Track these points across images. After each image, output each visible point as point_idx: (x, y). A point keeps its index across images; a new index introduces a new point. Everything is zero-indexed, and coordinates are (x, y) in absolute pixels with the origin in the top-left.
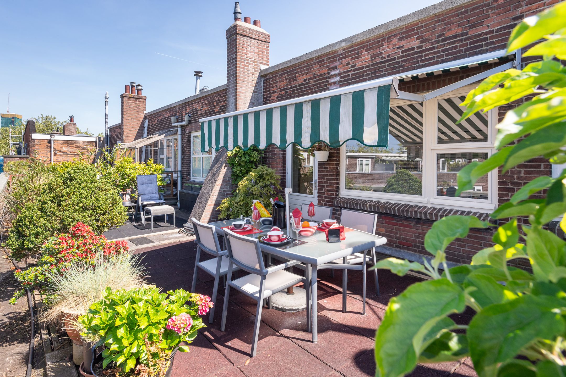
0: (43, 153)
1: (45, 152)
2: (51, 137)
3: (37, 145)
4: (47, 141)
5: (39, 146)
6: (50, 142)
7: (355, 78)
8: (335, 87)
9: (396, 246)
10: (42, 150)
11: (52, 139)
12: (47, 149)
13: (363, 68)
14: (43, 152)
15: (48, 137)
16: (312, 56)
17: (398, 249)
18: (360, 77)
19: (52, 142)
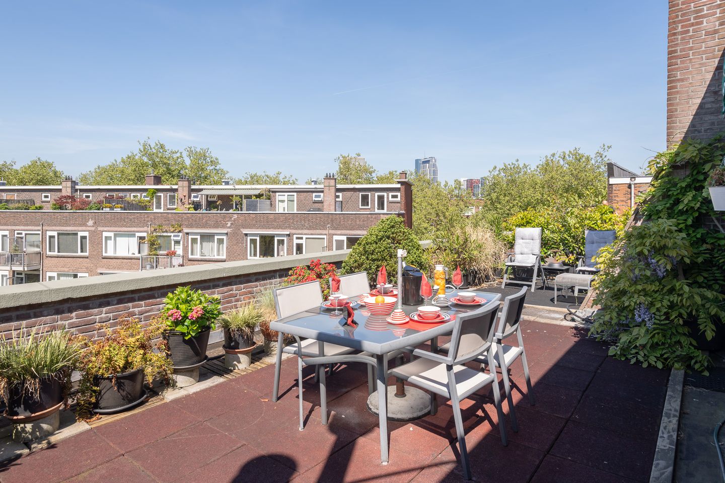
0: (622, 201)
1: (625, 199)
2: (631, 180)
3: (615, 192)
4: (627, 185)
5: (617, 192)
6: (630, 186)
10: (621, 197)
11: (631, 182)
12: (627, 196)
14: (622, 199)
15: (627, 180)
19: (633, 186)
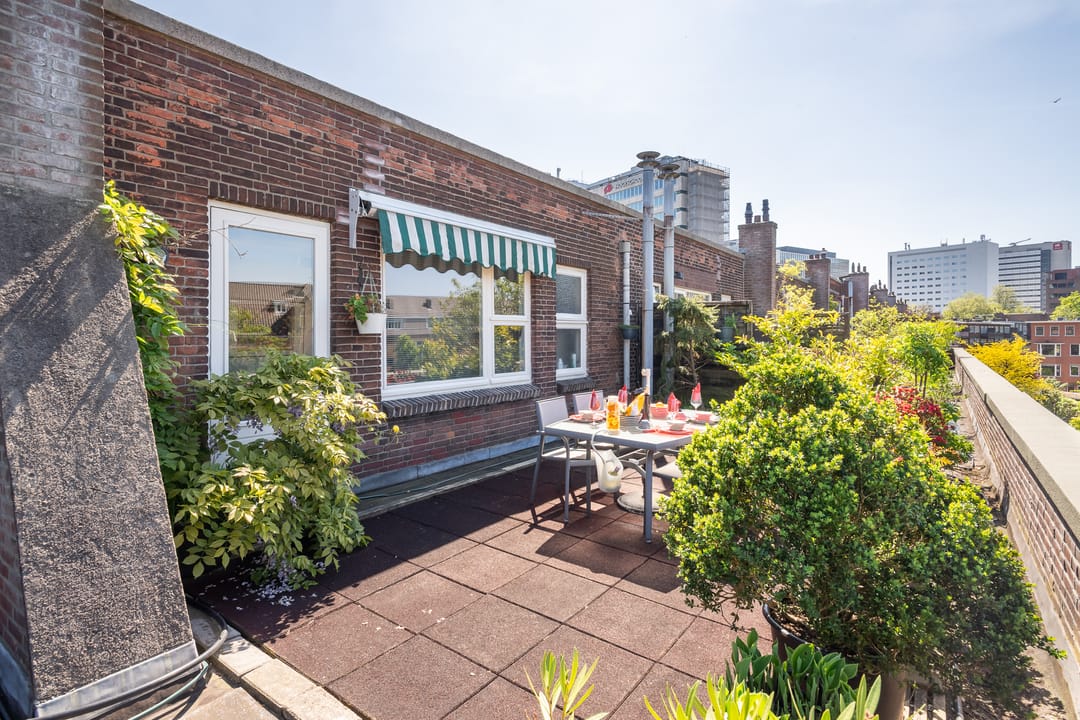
7: (413, 192)
8: (376, 190)
9: (467, 450)
13: (423, 182)
16: (323, 92)
17: (469, 452)
18: (420, 194)
